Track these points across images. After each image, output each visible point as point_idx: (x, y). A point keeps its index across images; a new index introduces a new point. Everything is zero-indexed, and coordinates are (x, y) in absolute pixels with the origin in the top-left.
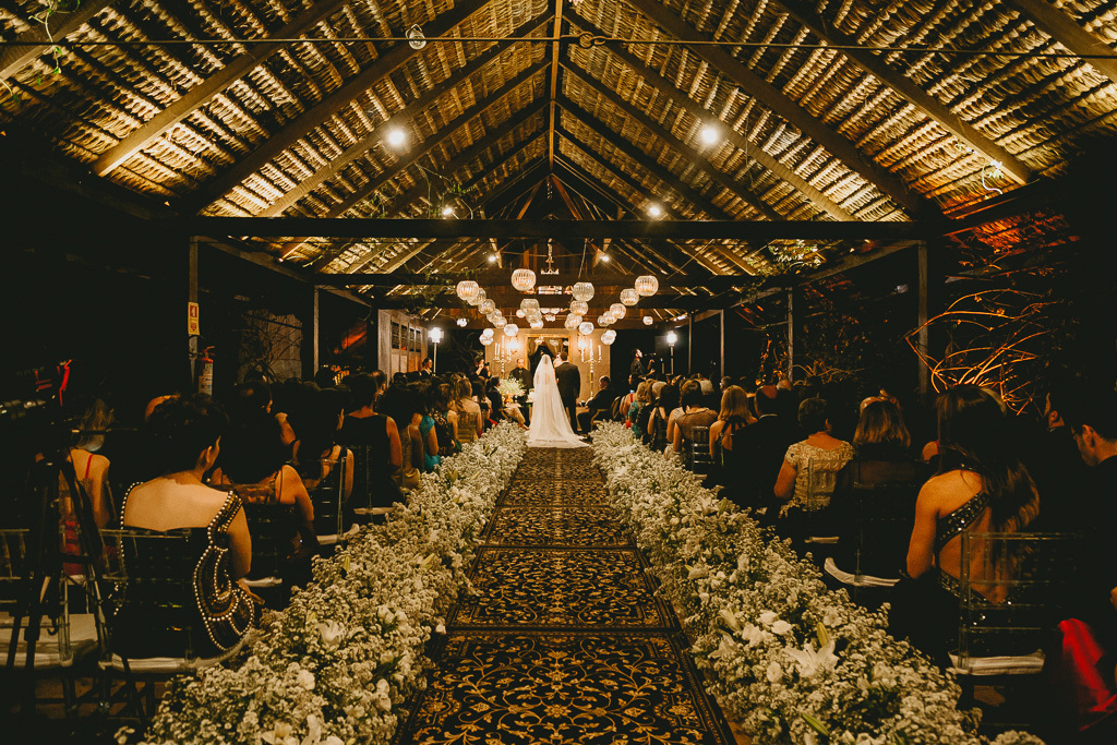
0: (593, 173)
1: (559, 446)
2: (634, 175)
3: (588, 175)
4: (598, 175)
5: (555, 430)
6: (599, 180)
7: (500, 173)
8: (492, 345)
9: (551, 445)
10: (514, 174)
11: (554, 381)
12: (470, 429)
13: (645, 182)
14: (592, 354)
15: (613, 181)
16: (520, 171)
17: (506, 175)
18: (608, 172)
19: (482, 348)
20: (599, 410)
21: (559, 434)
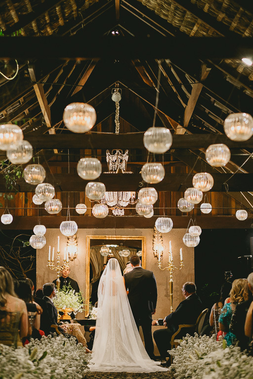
0: (169, 20)
1: (129, 370)
2: (221, 16)
3: (164, 23)
4: (176, 22)
5: (124, 354)
6: (178, 28)
7: (54, 19)
8: (45, 248)
9: (120, 370)
10: (71, 21)
11: (123, 292)
12: (13, 334)
13: (234, 25)
14: (171, 258)
15: (195, 28)
16: (79, 18)
17: (61, 22)
18: (189, 16)
19: (33, 251)
20: (181, 326)
21: (131, 359)
